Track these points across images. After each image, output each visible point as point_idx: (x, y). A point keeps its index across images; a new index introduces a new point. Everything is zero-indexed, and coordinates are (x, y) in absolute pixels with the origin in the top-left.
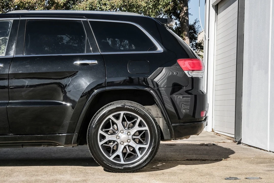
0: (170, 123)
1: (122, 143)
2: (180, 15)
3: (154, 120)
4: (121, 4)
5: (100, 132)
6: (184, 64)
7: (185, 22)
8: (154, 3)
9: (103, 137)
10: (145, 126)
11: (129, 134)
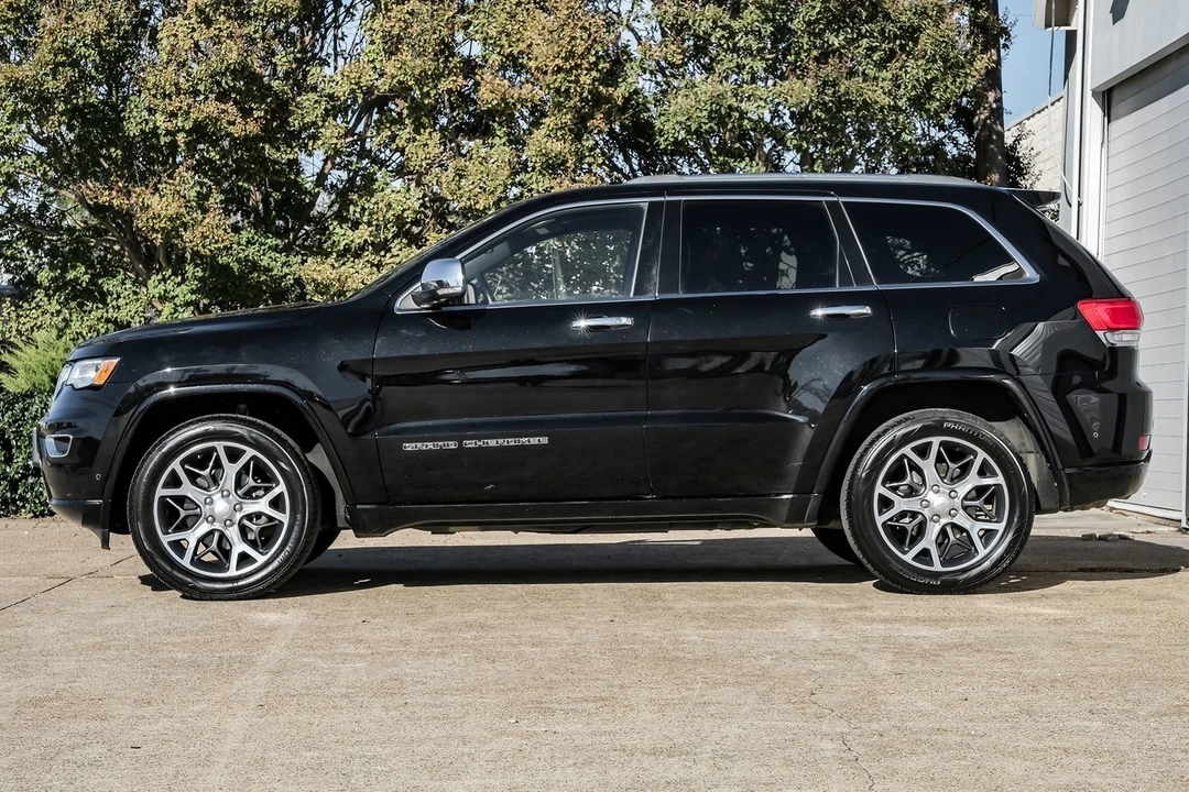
0: (1060, 466)
1: (935, 518)
2: (973, 118)
3: (1020, 460)
4: (811, 101)
5: (879, 489)
6: (1094, 312)
7: (992, 142)
8: (912, 94)
9: (886, 503)
10: (994, 474)
11: (952, 494)
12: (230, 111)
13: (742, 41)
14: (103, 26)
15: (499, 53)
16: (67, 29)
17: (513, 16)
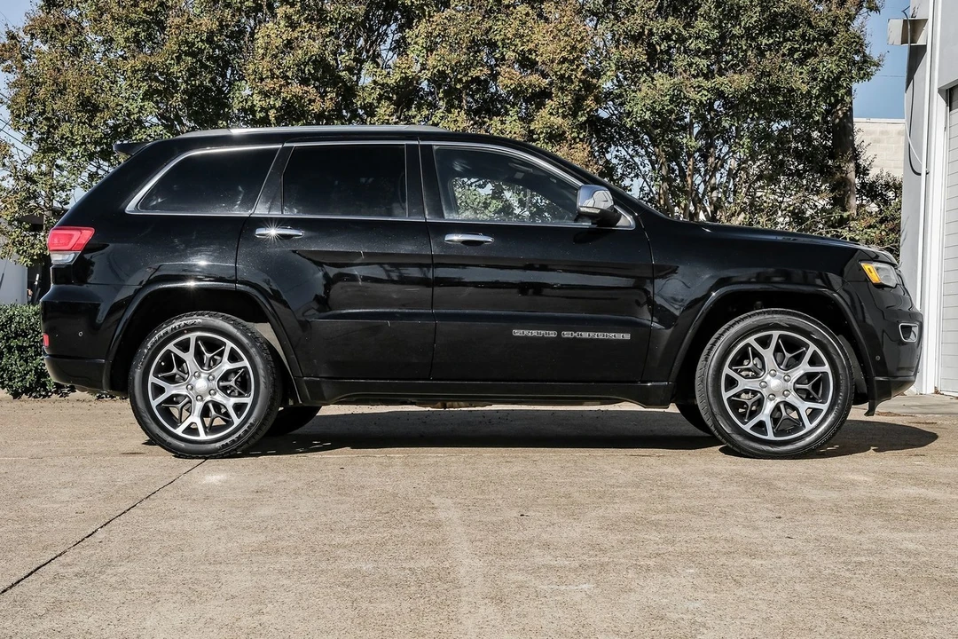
12: (311, 91)
13: (693, 45)
14: (215, 26)
15: (514, 51)
16: (187, 28)
17: (523, 23)
